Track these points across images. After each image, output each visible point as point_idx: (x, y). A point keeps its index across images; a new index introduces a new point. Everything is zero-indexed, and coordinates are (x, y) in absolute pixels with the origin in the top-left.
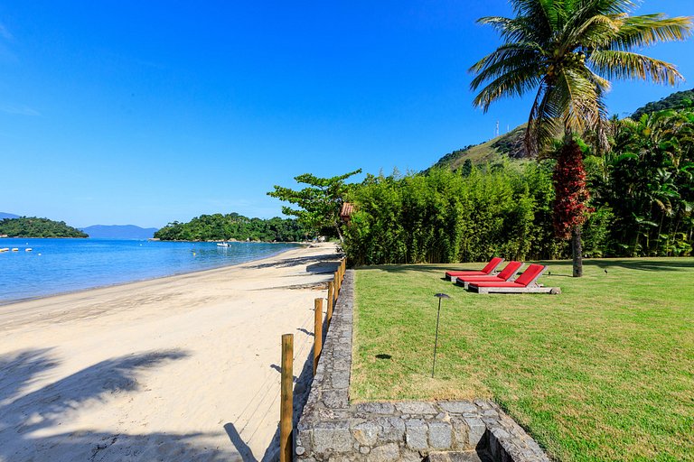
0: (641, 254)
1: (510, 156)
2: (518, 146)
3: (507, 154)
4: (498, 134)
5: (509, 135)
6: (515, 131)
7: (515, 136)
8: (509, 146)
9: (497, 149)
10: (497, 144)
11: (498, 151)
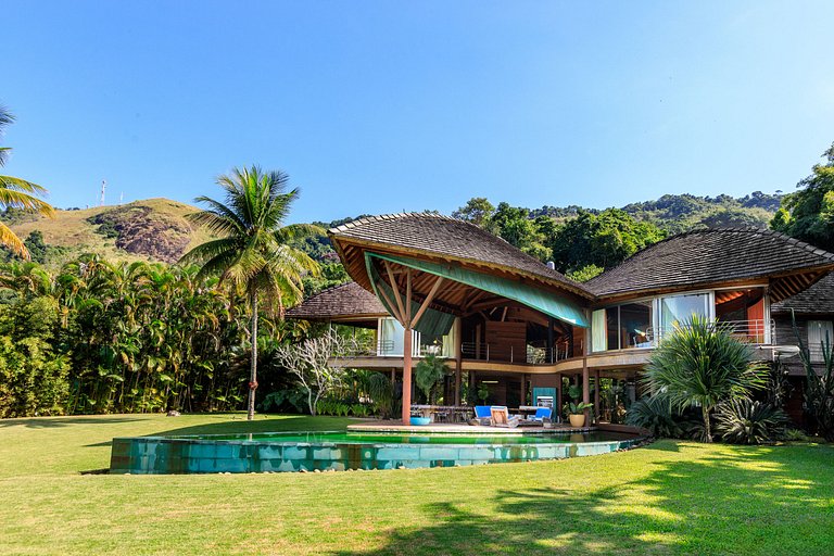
0: (113, 410)
1: (119, 245)
2: (132, 232)
3: (113, 241)
4: (103, 202)
5: (121, 210)
6: (130, 207)
7: (130, 216)
8: (119, 228)
9: (97, 226)
10: (98, 220)
11: (99, 231)
